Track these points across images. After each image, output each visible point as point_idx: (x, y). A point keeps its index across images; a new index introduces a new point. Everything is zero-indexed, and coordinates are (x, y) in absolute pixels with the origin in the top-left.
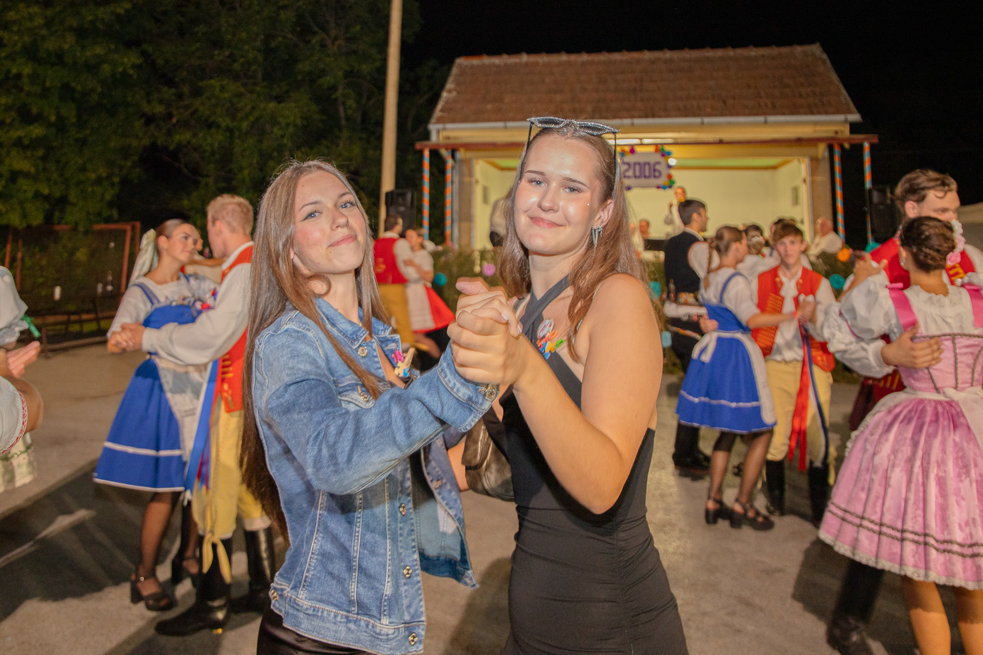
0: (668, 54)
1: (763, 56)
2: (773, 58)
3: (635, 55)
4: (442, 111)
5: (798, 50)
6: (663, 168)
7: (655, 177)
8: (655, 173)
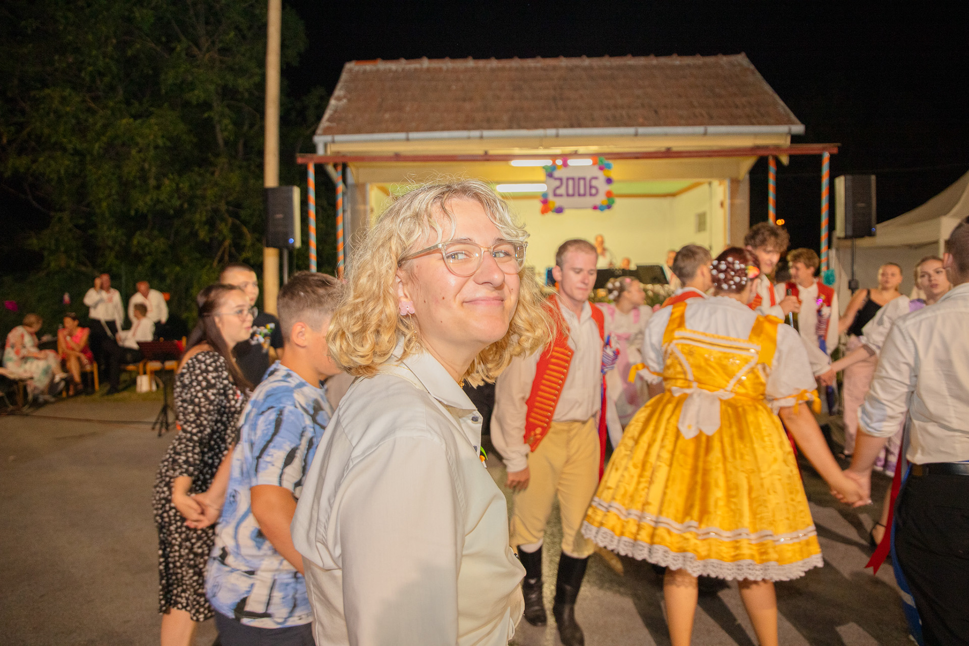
0: (586, 62)
1: (689, 66)
2: (699, 67)
3: (550, 62)
6: (601, 184)
7: (591, 195)
8: (591, 191)
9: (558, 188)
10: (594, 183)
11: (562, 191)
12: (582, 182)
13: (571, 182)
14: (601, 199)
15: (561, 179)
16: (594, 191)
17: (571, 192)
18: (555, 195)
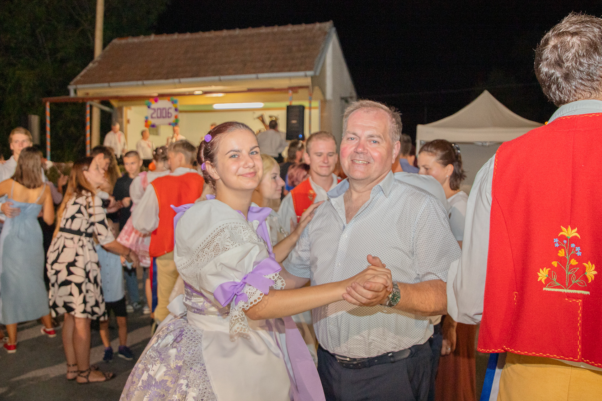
0: (237, 32)
1: (294, 31)
2: (299, 32)
3: (218, 33)
4: (81, 77)
5: (318, 25)
6: (172, 111)
7: (169, 117)
8: (168, 115)
9: (153, 113)
10: (170, 111)
11: (155, 115)
12: (164, 111)
13: (159, 111)
14: (172, 120)
15: (154, 109)
16: (170, 115)
17: (159, 115)
18: (152, 117)
